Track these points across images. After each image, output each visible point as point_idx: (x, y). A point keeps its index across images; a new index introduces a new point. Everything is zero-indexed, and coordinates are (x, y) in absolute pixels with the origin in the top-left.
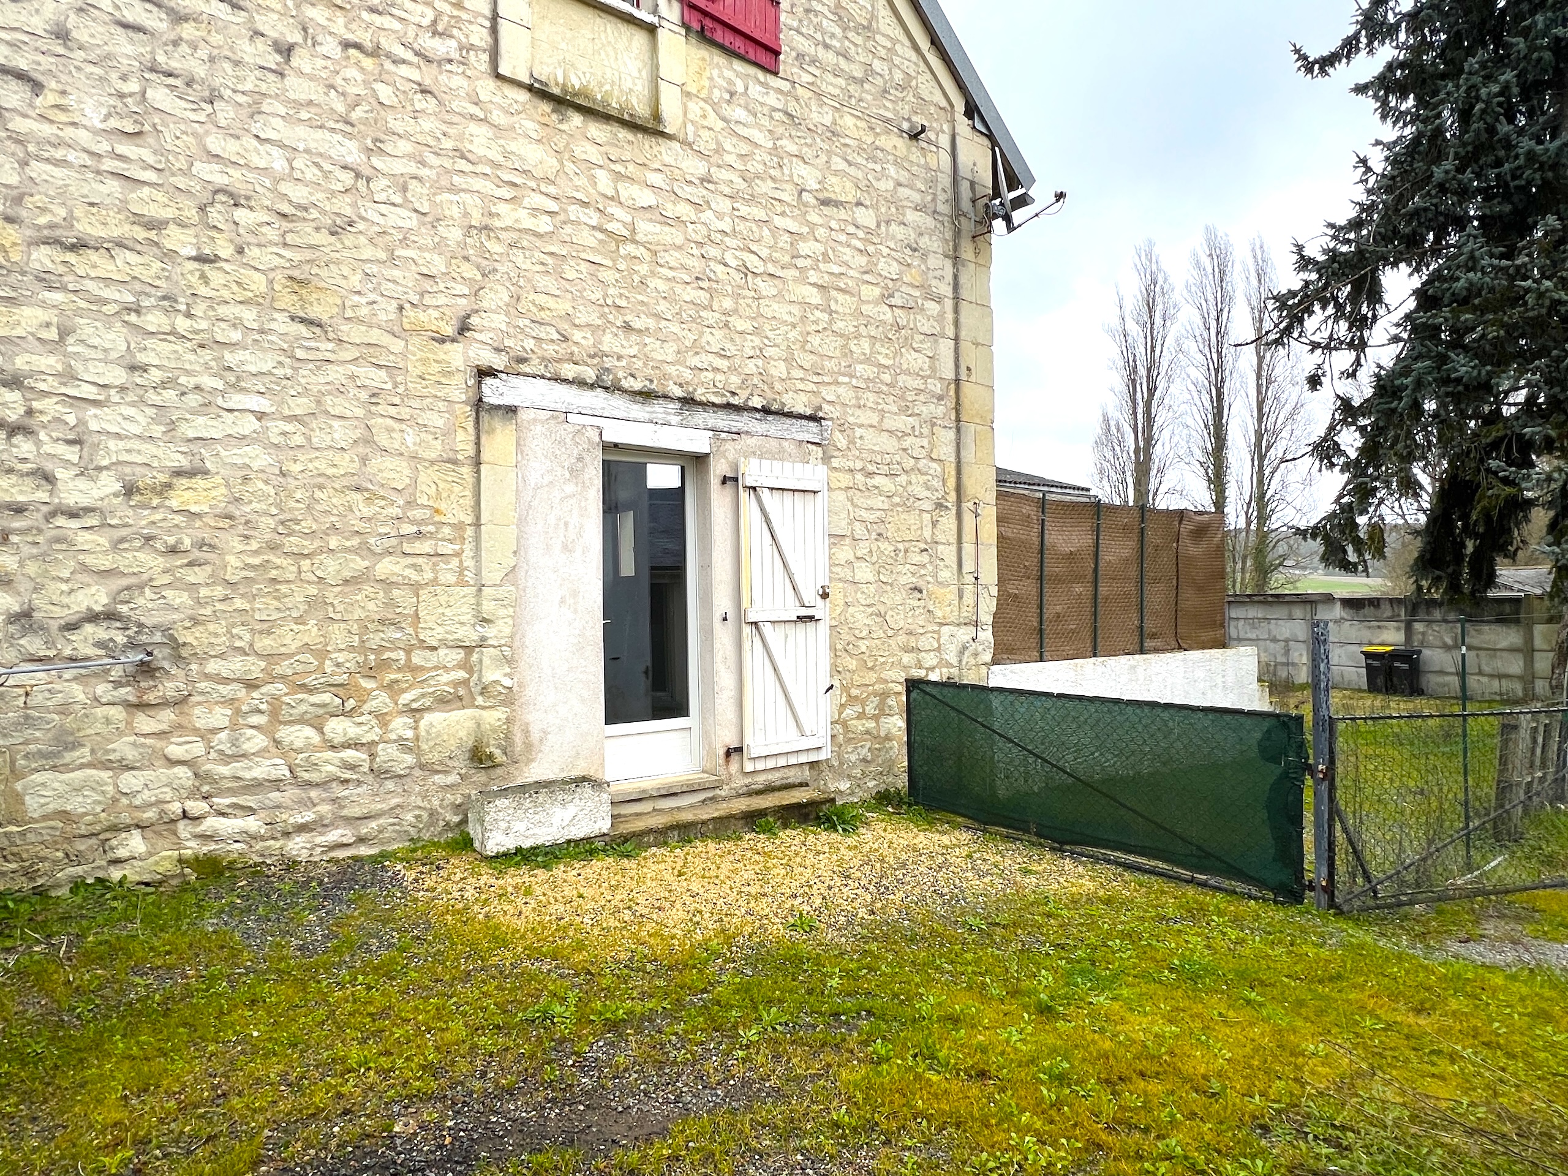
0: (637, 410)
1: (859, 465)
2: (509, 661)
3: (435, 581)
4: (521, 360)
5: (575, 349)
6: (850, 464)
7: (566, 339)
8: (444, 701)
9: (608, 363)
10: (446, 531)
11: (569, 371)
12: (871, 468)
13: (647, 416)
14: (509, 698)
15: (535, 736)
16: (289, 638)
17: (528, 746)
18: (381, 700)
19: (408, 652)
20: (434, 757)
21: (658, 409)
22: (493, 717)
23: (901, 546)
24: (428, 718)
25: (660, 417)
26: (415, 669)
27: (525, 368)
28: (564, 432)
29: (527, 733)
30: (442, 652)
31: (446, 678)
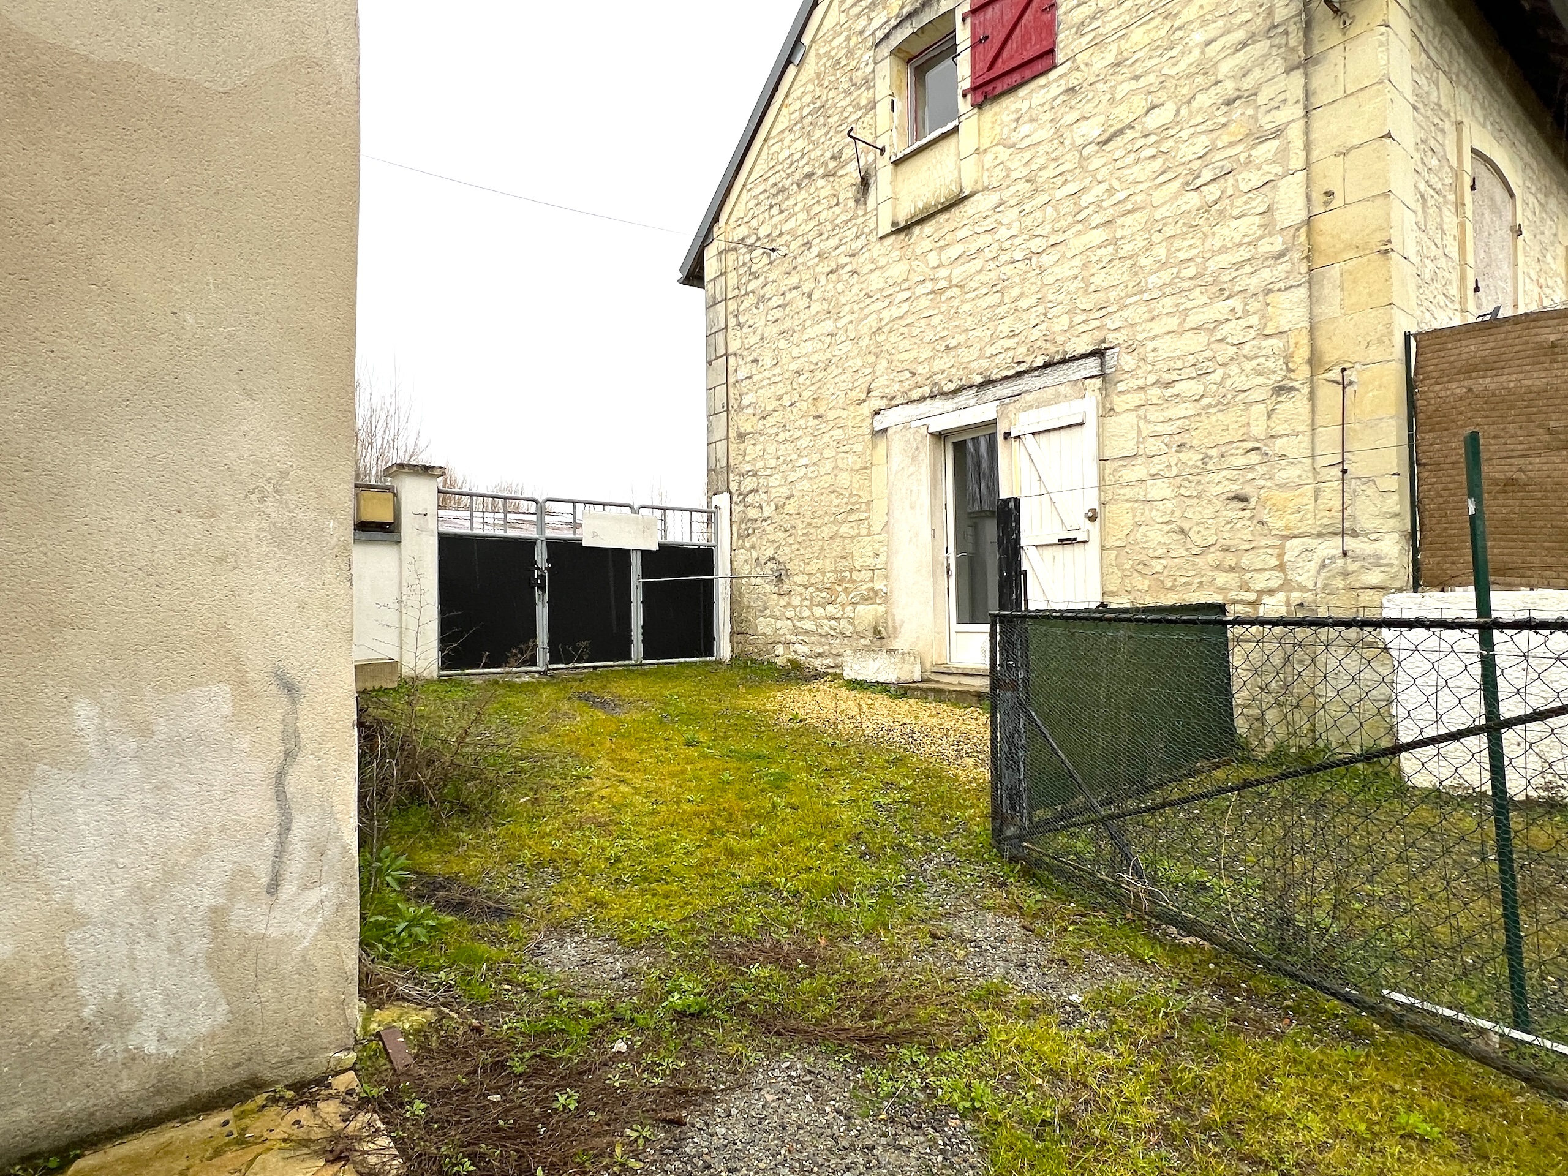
0: (950, 404)
1: (1152, 379)
2: (886, 577)
3: (859, 535)
4: (893, 398)
5: (919, 379)
6: (1141, 382)
7: (914, 374)
8: (866, 599)
9: (936, 378)
10: (863, 506)
11: (915, 394)
12: (1167, 377)
13: (955, 406)
14: (886, 599)
15: (898, 623)
16: (814, 567)
17: (895, 628)
18: (843, 597)
19: (851, 573)
20: (860, 629)
21: (962, 398)
22: (881, 609)
23: (1214, 452)
24: (859, 607)
25: (962, 404)
26: (854, 581)
27: (894, 402)
28: (909, 434)
29: (894, 620)
30: (863, 572)
31: (865, 587)
